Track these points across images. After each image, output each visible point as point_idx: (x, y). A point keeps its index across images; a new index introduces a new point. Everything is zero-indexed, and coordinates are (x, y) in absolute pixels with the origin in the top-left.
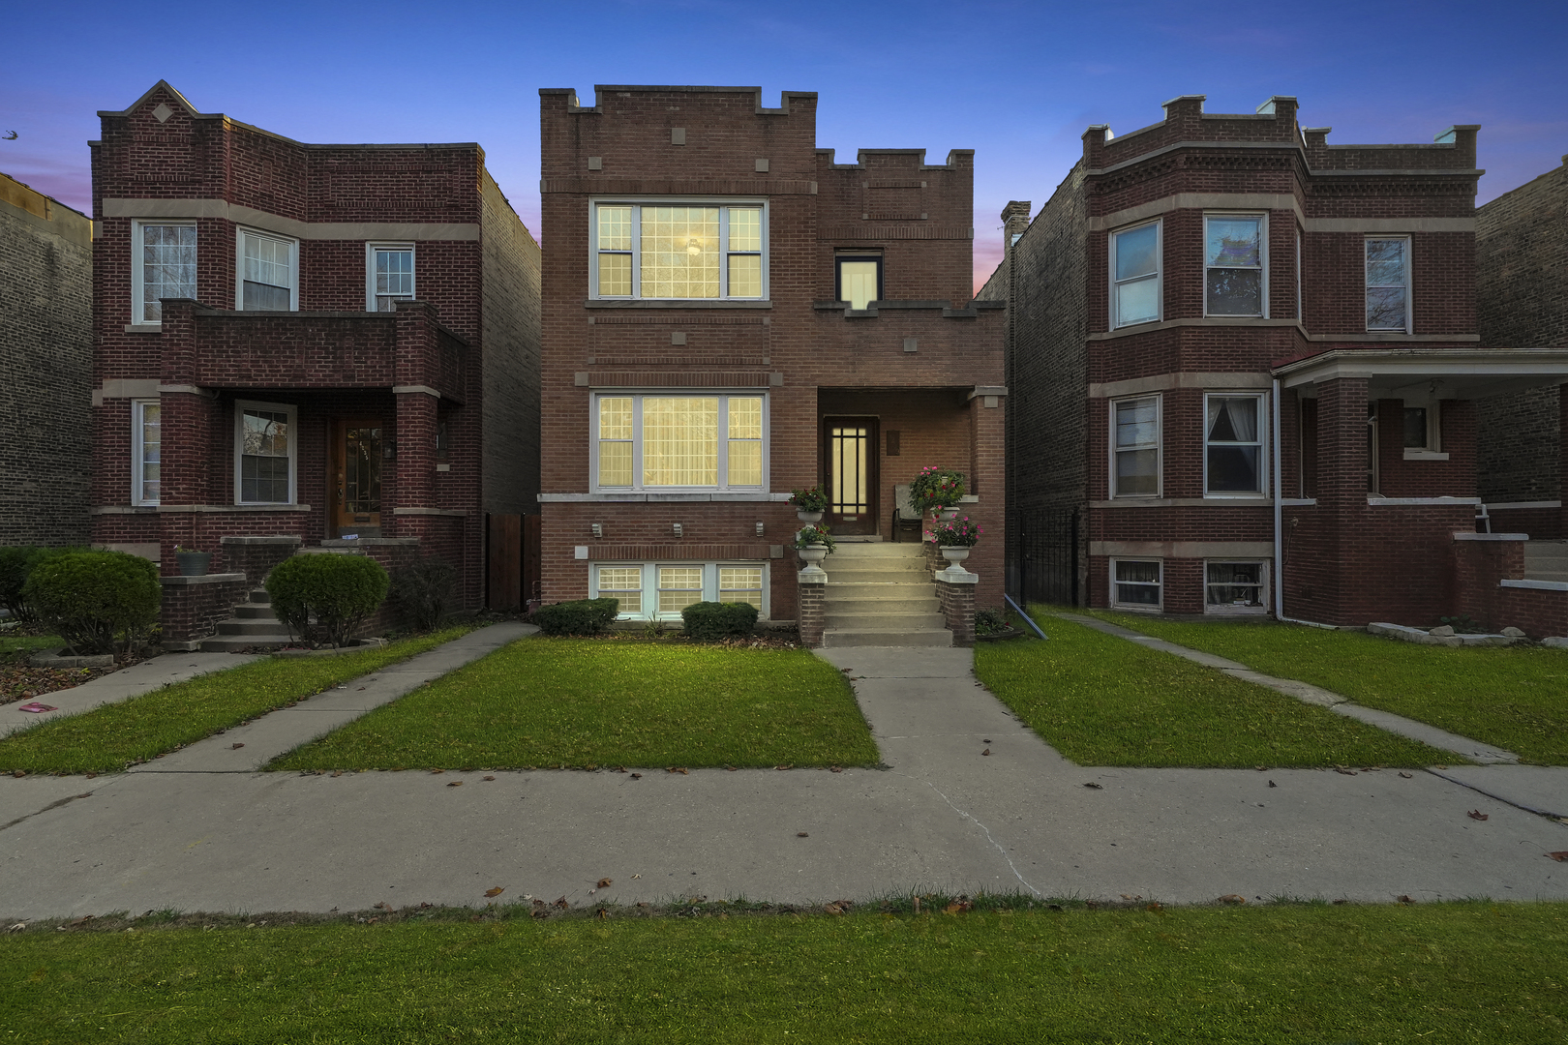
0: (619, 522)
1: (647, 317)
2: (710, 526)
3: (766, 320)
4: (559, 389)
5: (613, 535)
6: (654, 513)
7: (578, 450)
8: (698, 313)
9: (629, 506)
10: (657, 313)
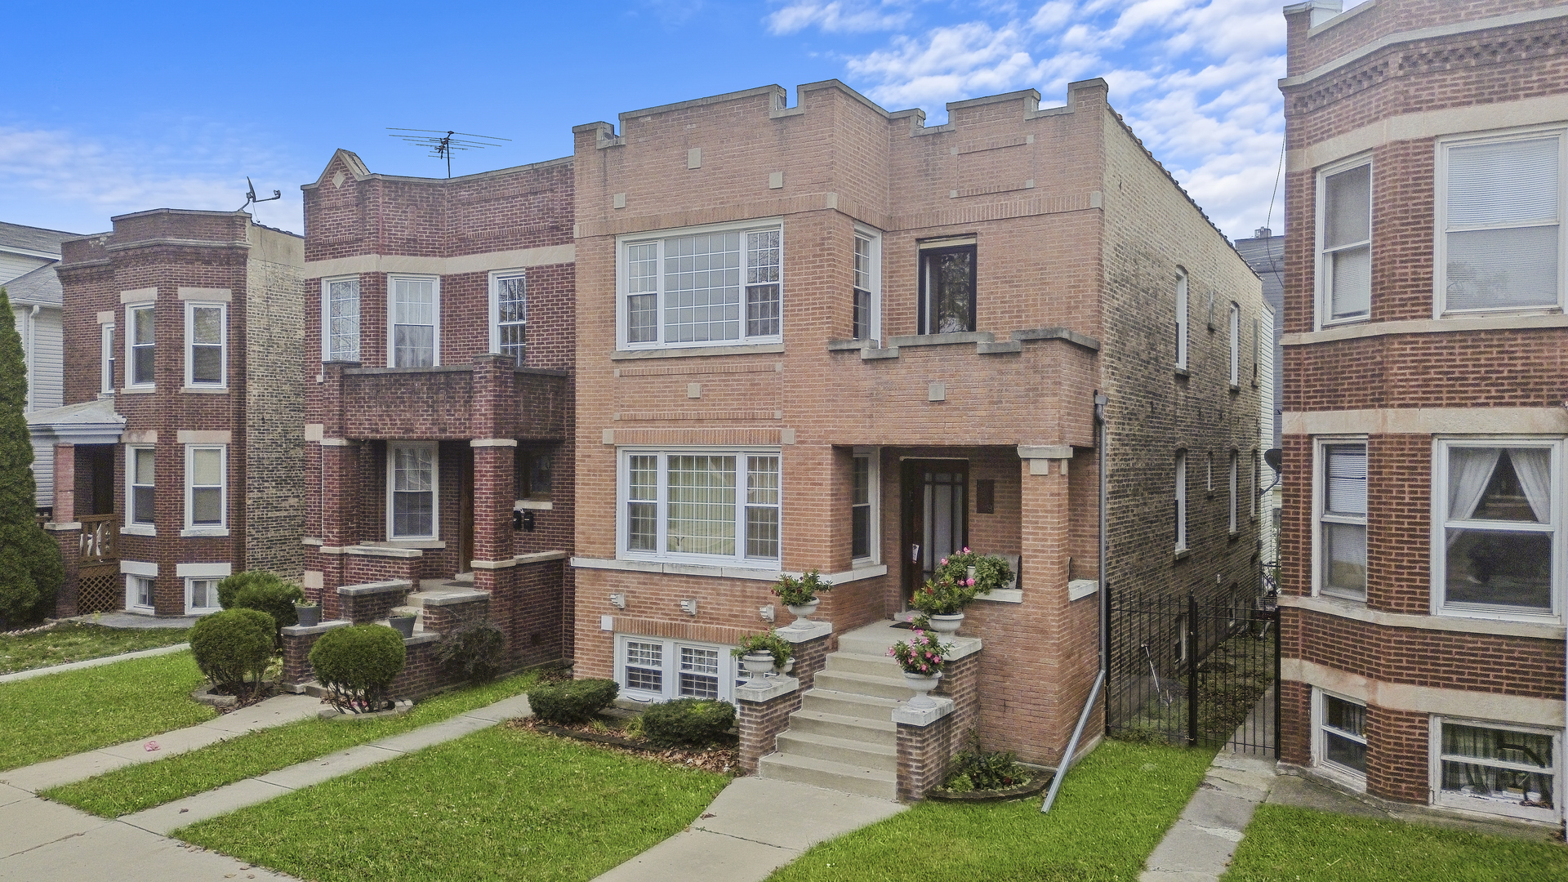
0: (639, 593)
1: (664, 367)
2: (723, 605)
3: (779, 367)
4: (590, 447)
5: (634, 606)
6: (670, 586)
7: (606, 512)
8: (712, 360)
9: (648, 576)
10: (674, 362)
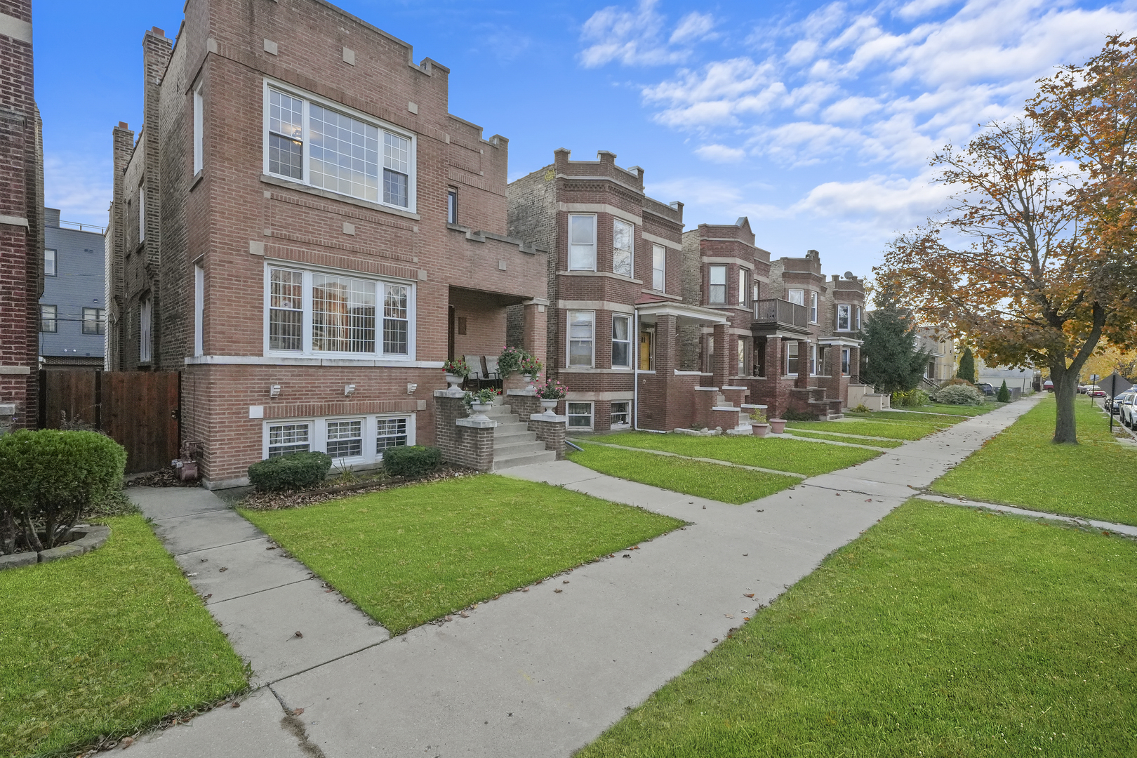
0: (293, 383)
1: (321, 204)
2: (373, 386)
3: (416, 229)
4: (231, 254)
5: (289, 395)
6: (326, 376)
7: (253, 315)
8: (364, 210)
9: (304, 369)
10: (329, 202)
